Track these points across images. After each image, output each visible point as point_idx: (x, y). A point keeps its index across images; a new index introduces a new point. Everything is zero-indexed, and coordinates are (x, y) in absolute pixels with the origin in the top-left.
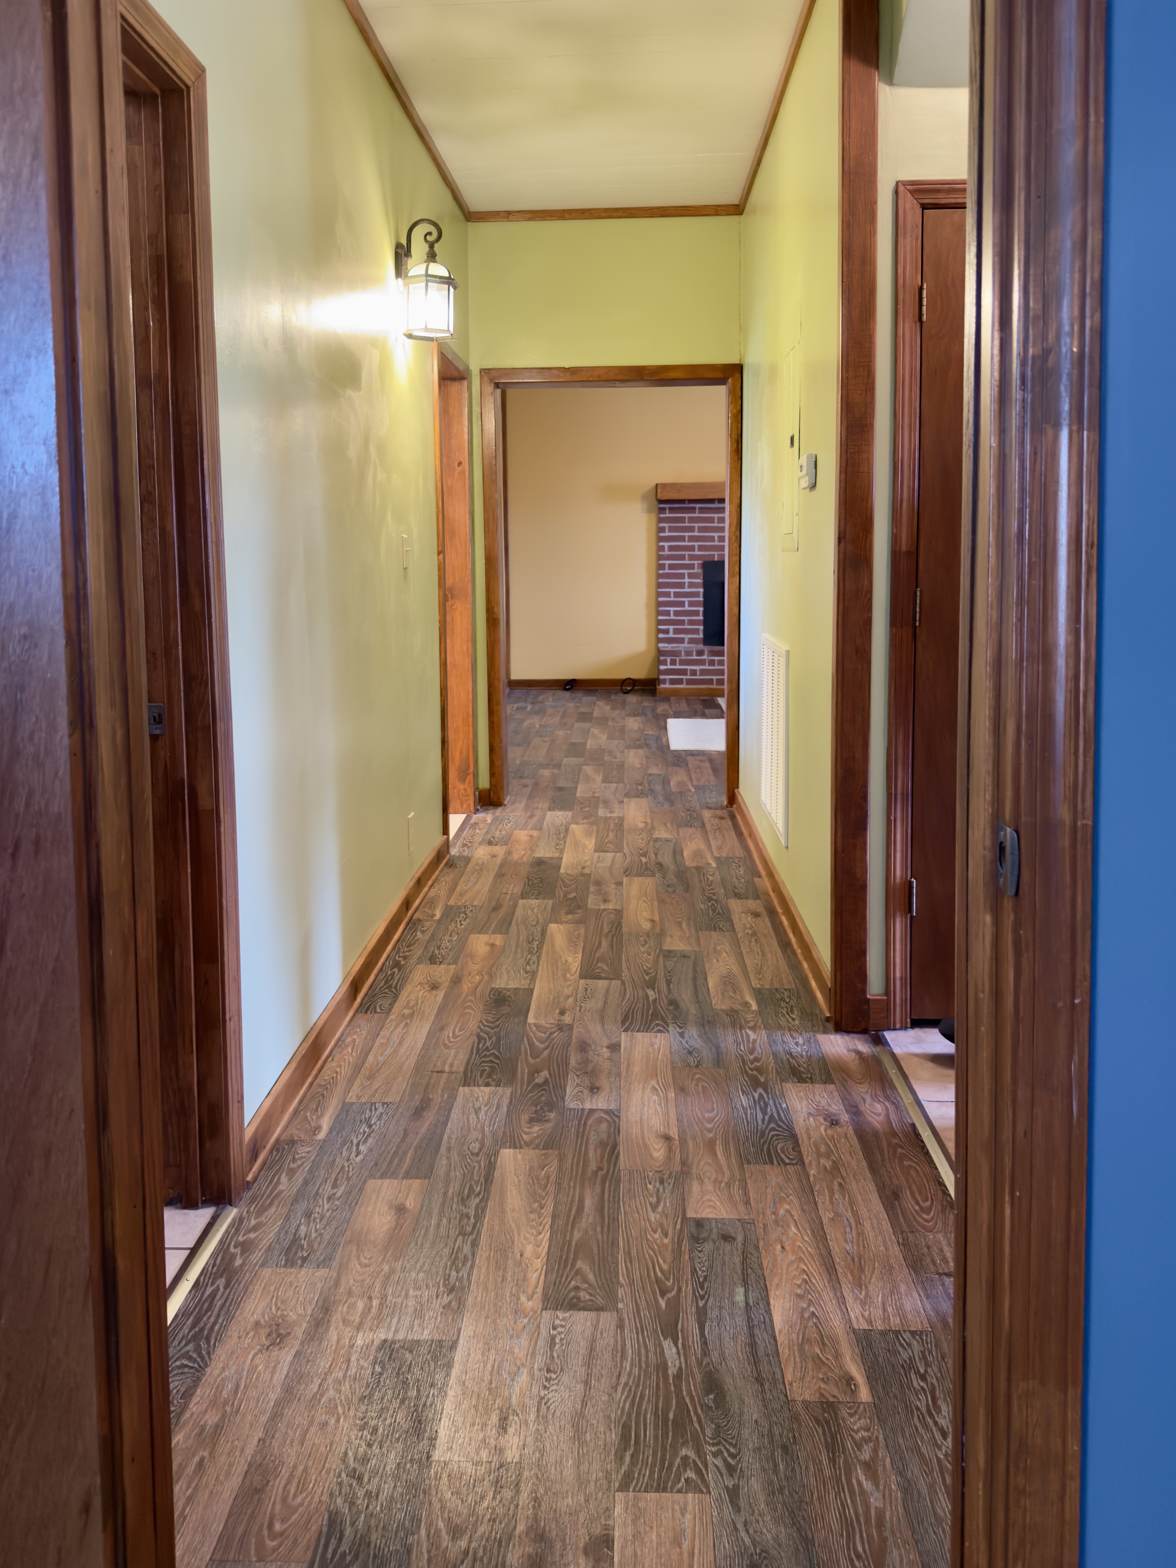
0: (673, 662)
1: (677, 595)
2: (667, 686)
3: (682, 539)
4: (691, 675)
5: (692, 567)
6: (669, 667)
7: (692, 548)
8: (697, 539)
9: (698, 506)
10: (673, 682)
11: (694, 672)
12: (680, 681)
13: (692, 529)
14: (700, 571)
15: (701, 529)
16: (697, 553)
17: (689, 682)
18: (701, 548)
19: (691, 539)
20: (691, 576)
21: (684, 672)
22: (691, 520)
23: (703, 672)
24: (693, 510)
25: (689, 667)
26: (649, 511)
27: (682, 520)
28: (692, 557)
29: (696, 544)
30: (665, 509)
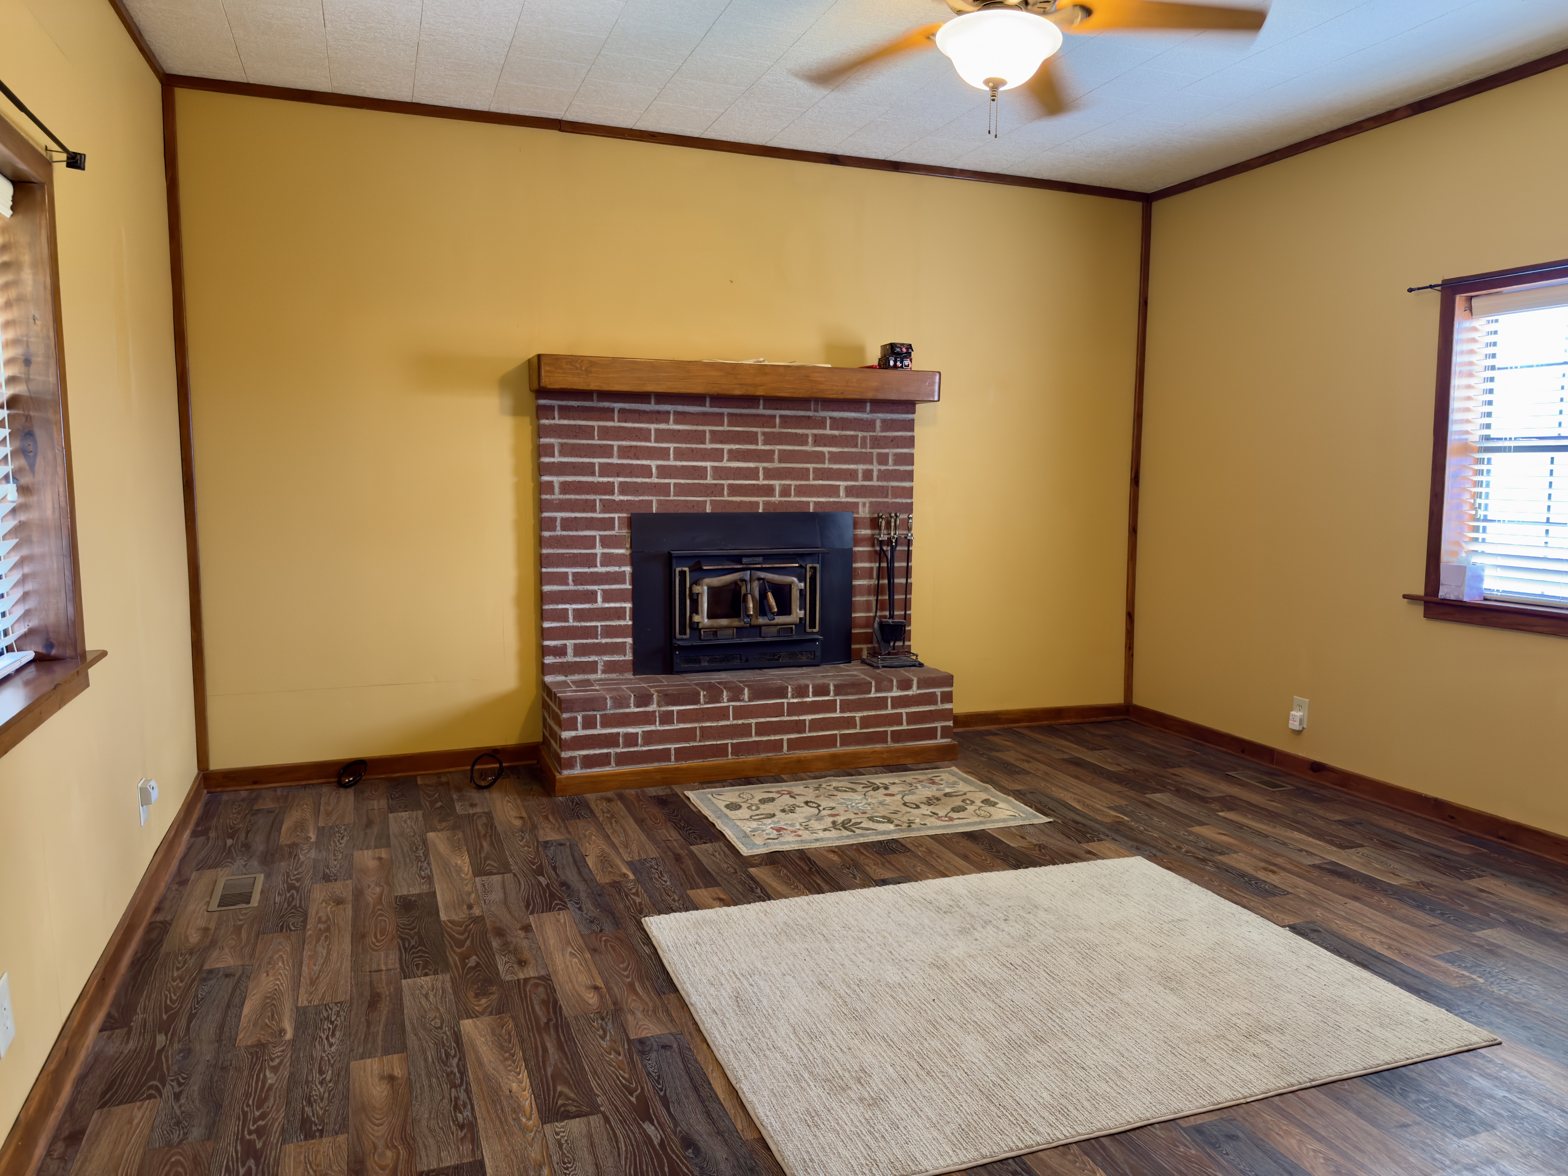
0: (589, 723)
1: (579, 579)
2: (577, 771)
3: (588, 469)
4: (626, 745)
5: (608, 524)
6: (581, 732)
7: (608, 489)
8: (618, 470)
9: (617, 406)
10: (589, 762)
11: (631, 740)
12: (603, 760)
13: (606, 451)
14: (625, 532)
15: (624, 452)
16: (617, 497)
17: (622, 759)
18: (625, 489)
19: (606, 470)
20: (606, 542)
21: (611, 741)
22: (605, 433)
23: (649, 737)
24: (607, 414)
25: (621, 730)
26: (517, 412)
27: (587, 432)
28: (608, 506)
29: (617, 480)
30: (551, 408)
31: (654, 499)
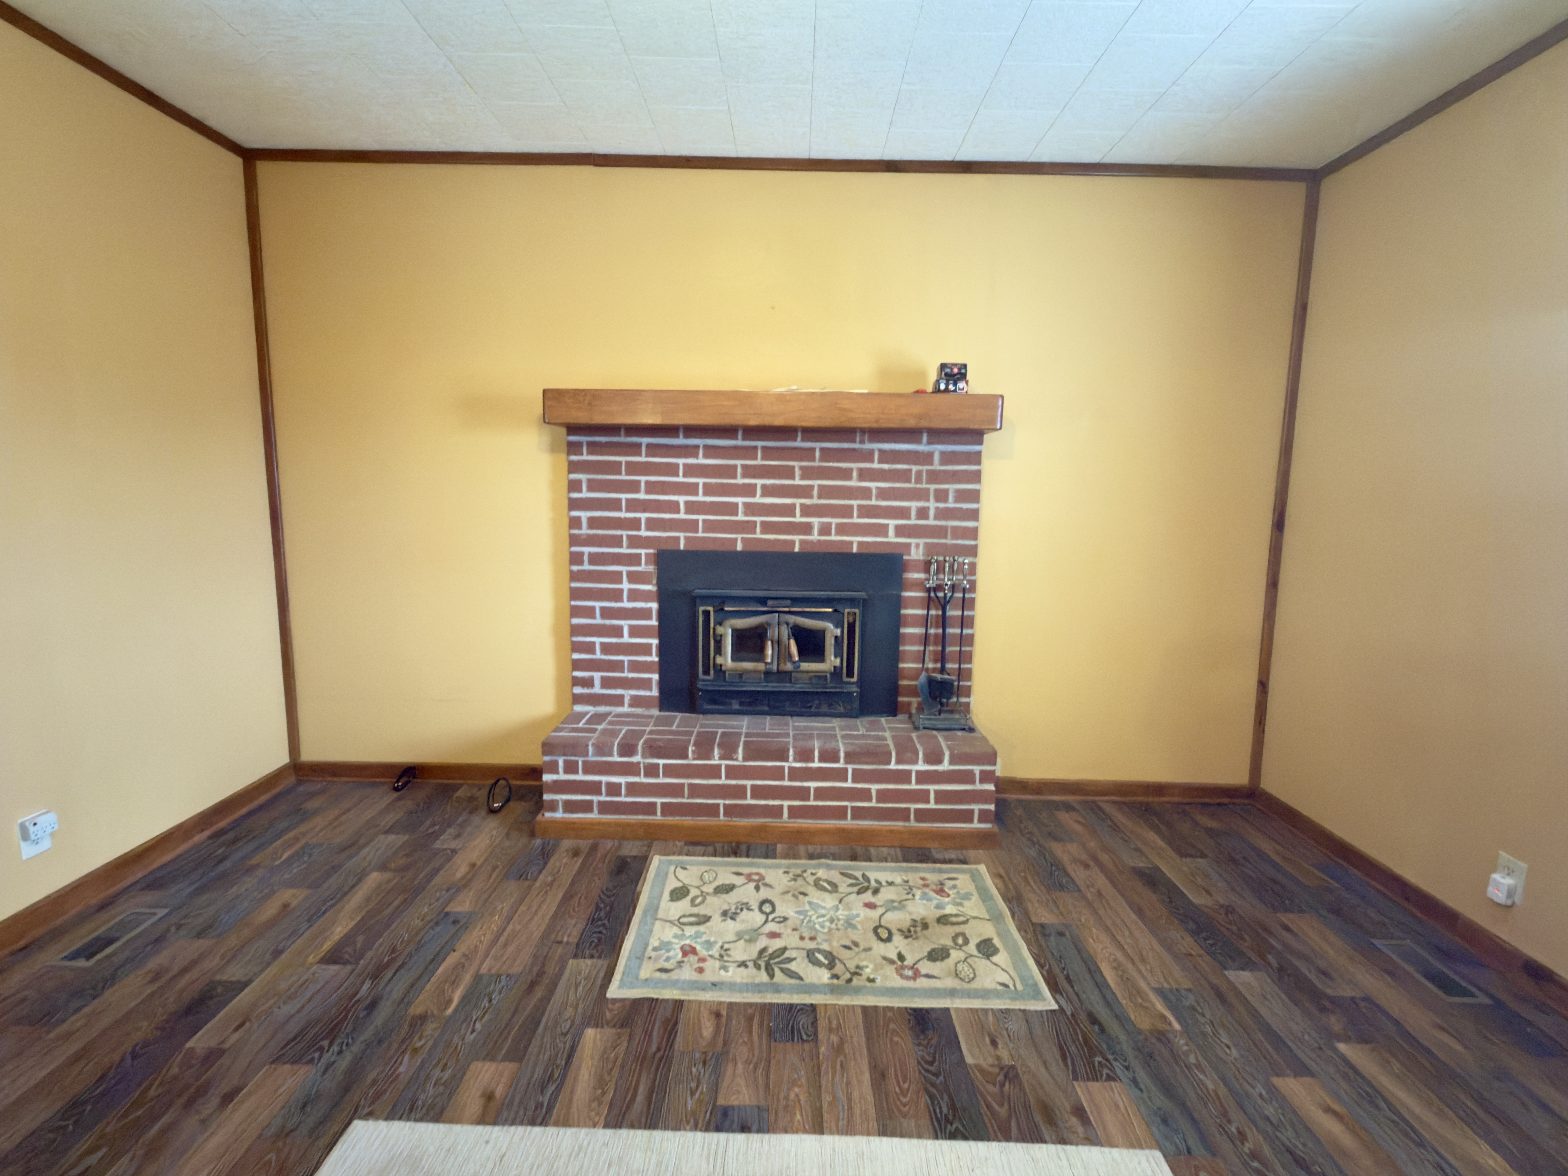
0: (571, 768)
1: (606, 613)
2: (559, 815)
3: (615, 505)
4: (609, 794)
5: (634, 560)
6: (562, 776)
7: (635, 524)
8: (644, 506)
9: (645, 441)
10: (570, 807)
11: (614, 789)
12: (586, 807)
13: (633, 487)
15: (651, 488)
16: (644, 533)
18: (652, 524)
24: (635, 449)
26: (553, 449)
28: (634, 542)
29: (643, 516)
30: (580, 444)
31: (682, 535)
